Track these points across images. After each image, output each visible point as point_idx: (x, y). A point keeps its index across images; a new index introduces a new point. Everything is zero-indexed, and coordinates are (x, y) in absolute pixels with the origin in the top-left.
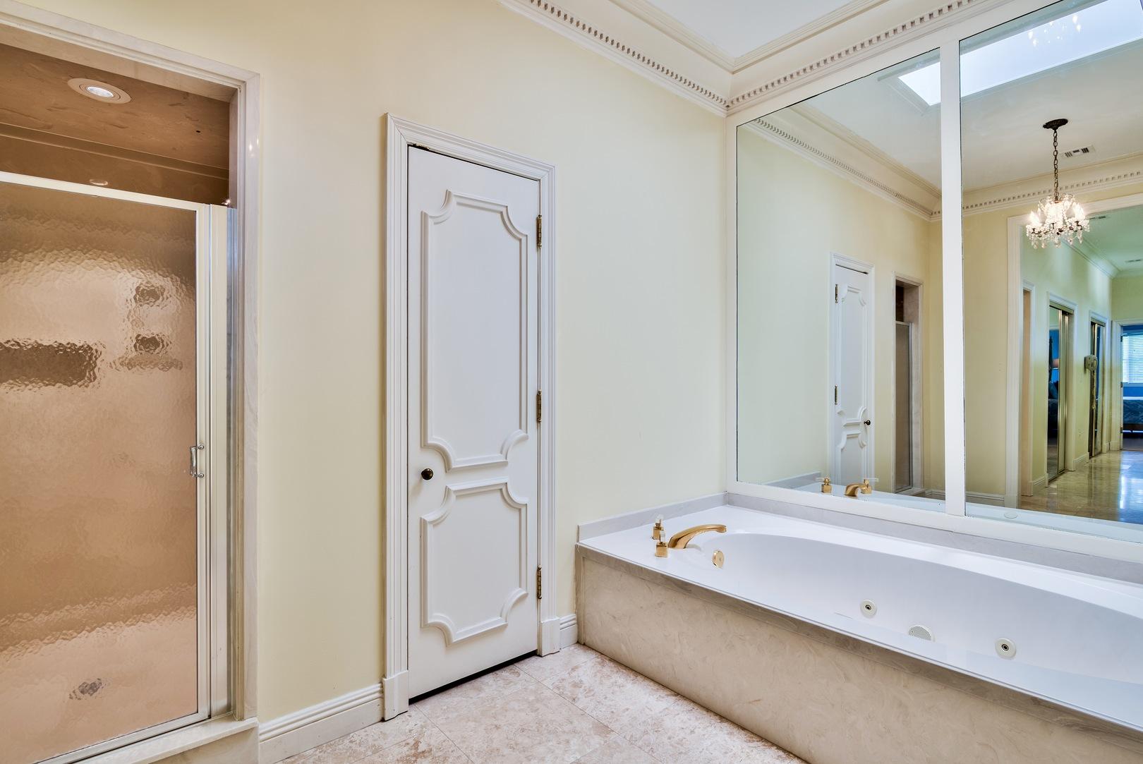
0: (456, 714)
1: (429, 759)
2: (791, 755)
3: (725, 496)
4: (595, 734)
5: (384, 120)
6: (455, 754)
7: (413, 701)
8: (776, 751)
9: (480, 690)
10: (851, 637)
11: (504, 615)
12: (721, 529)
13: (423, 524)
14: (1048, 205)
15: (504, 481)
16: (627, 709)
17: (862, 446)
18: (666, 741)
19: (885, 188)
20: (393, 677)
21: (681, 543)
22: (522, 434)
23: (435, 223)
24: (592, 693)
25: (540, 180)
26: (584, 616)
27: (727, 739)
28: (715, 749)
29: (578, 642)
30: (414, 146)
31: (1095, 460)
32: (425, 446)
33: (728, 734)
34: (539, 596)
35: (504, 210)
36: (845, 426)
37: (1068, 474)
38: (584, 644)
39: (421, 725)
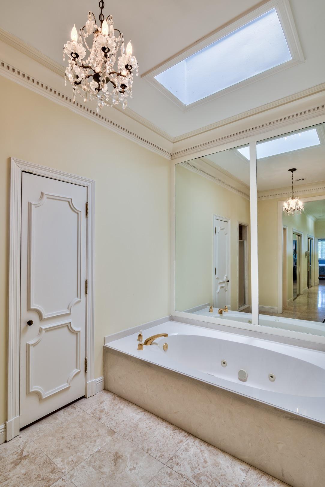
0: (43, 433)
1: (28, 460)
2: (190, 434)
3: (170, 317)
4: (108, 436)
5: (9, 160)
6: (41, 455)
7: (21, 430)
8: (184, 433)
9: (56, 419)
10: (212, 385)
11: (69, 382)
12: (166, 335)
13: (28, 346)
14: (290, 200)
15: (69, 322)
16: (123, 421)
17: (226, 291)
18: (139, 434)
19: (234, 188)
20: (12, 420)
21: (150, 342)
22: (79, 299)
23: (35, 207)
24: (109, 414)
25: (87, 187)
26: (107, 377)
27: (165, 430)
28: (159, 436)
29: (104, 389)
30: (25, 172)
31: (310, 290)
32: (29, 310)
33: (165, 428)
34: (86, 371)
35: (70, 200)
36: (219, 283)
37: (300, 296)
38: (107, 390)
39: (25, 442)
